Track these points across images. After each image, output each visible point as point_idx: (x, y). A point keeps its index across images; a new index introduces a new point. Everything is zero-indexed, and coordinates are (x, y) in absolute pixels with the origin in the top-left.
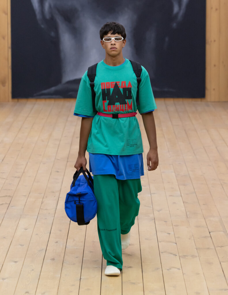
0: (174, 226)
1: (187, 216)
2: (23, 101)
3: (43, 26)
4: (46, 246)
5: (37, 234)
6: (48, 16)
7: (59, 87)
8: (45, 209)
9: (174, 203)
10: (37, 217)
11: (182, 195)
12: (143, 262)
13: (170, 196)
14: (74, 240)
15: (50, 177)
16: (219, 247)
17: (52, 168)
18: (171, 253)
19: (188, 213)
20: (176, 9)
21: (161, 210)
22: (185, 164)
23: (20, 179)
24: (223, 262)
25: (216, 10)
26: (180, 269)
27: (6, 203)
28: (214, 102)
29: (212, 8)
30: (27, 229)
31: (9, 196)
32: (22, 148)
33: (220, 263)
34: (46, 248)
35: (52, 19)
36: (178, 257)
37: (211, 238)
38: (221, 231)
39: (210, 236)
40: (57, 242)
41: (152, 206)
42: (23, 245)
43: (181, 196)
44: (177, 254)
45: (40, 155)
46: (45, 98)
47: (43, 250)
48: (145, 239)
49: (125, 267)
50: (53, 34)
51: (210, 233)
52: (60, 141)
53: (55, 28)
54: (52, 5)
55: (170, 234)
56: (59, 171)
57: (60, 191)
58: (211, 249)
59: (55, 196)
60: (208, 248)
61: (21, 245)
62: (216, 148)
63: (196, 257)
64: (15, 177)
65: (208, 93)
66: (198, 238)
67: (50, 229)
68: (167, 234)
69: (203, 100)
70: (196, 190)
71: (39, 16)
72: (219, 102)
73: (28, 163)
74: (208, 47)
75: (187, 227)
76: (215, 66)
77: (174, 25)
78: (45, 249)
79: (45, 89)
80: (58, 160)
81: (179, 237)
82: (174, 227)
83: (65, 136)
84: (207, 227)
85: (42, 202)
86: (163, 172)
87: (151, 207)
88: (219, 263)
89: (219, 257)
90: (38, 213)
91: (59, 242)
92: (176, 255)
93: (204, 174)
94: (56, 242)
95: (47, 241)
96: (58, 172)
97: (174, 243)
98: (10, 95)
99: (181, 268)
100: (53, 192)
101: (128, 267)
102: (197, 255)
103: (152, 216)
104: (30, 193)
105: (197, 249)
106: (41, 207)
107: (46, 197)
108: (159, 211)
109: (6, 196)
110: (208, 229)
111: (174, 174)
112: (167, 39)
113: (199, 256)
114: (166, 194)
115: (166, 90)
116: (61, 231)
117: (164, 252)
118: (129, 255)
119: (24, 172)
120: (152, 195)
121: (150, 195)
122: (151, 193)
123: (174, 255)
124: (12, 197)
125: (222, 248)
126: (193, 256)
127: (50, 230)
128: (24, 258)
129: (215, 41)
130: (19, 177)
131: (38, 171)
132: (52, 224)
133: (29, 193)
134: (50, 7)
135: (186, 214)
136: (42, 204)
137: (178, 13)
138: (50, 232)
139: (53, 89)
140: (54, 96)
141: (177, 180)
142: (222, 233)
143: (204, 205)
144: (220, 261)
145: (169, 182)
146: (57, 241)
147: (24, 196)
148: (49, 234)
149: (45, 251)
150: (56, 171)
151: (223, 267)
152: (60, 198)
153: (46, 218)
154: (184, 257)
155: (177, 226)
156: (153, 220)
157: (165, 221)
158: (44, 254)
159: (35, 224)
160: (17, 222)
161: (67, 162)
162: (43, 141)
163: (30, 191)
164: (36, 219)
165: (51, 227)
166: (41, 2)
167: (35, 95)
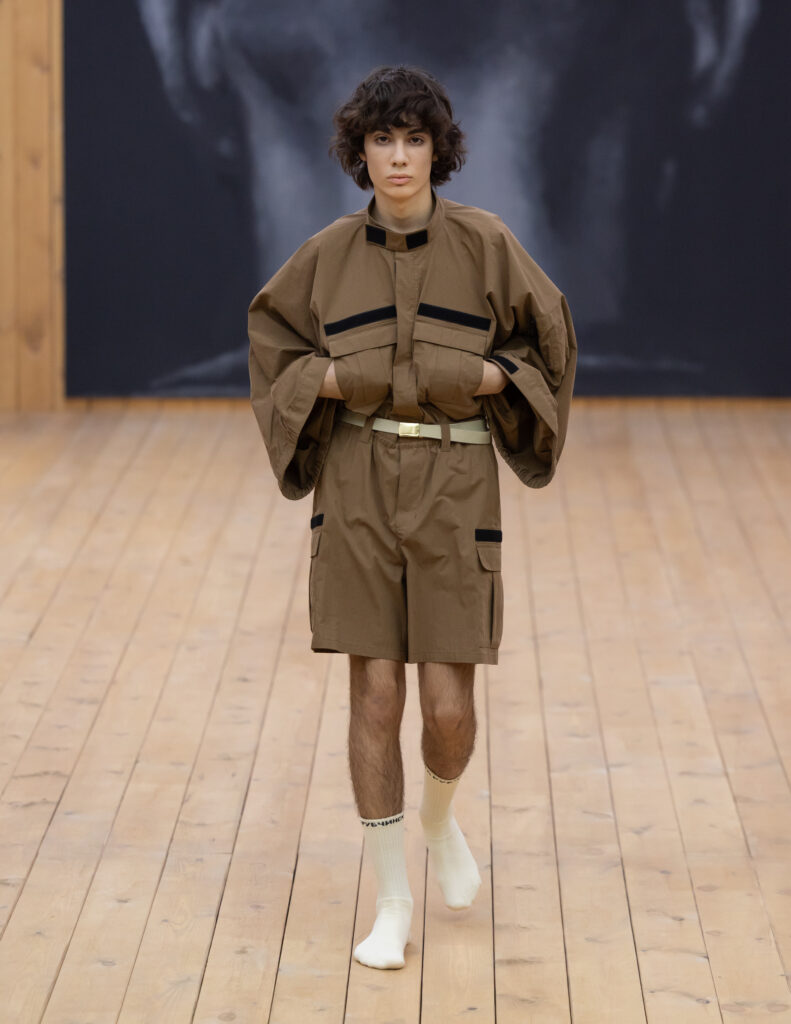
0: (699, 888)
1: (749, 852)
2: (109, 407)
3: (187, 116)
4: (202, 967)
5: (166, 921)
6: (207, 78)
8: (198, 825)
9: (699, 801)
10: (164, 854)
11: (731, 770)
13: (683, 773)
14: (310, 943)
15: (213, 701)
17: (224, 668)
18: (689, 996)
19: (752, 841)
20: (705, 51)
21: (645, 829)
22: (742, 651)
23: (99, 710)
27: (45, 802)
30: (126, 901)
31: (57, 774)
32: (106, 587)
34: (199, 972)
36: (713, 1009)
40: (243, 951)
41: (611, 814)
42: (112, 963)
43: (727, 775)
44: (709, 998)
45: (178, 616)
46: (195, 398)
47: (189, 979)
48: (587, 939)
50: (225, 147)
52: (254, 561)
53: (235, 123)
55: (681, 920)
56: (249, 676)
57: (256, 752)
59: (233, 775)
61: (104, 963)
63: (786, 1007)
64: (81, 701)
67: (218, 898)
68: (673, 921)
70: (782, 753)
71: (171, 78)
73: (130, 648)
75: (750, 895)
78: (199, 977)
79: (196, 361)
80: (246, 633)
81: (717, 934)
82: (697, 893)
83: (274, 545)
85: (184, 796)
86: (657, 683)
87: (609, 816)
90: (168, 841)
91: (249, 950)
92: (708, 1002)
94: (239, 949)
95: (207, 946)
96: (245, 680)
97: (698, 954)
98: (59, 384)
100: (229, 759)
102: (789, 1001)
103: (611, 849)
104: (137, 762)
105: (787, 978)
106: (181, 818)
107: (202, 778)
108: (638, 833)
109: (46, 773)
111: (697, 689)
112: (669, 169)
114: (665, 765)
116: (258, 907)
117: (660, 991)
118: (523, 1000)
119: (113, 682)
120: (612, 770)
121: (604, 771)
122: (610, 761)
123: (698, 1000)
124: (69, 778)
126: (775, 1007)
127: (217, 903)
128: (116, 1012)
130: (93, 702)
131: (167, 677)
132: (226, 880)
133: (134, 760)
135: (744, 843)
136: (186, 806)
138: (214, 913)
140: (229, 389)
141: (709, 712)
145: (678, 722)
146: (245, 947)
147: (116, 772)
148: (213, 919)
149: (198, 985)
150: (238, 679)
152: (256, 780)
153: (201, 860)
154: (739, 1007)
155: (710, 889)
156: (616, 866)
157: (663, 872)
158: (195, 997)
159: (157, 878)
160: (89, 875)
161: (282, 641)
162: (186, 562)
163: (139, 755)
164: (163, 861)
165: (219, 891)
166: (182, 21)
167: (156, 383)
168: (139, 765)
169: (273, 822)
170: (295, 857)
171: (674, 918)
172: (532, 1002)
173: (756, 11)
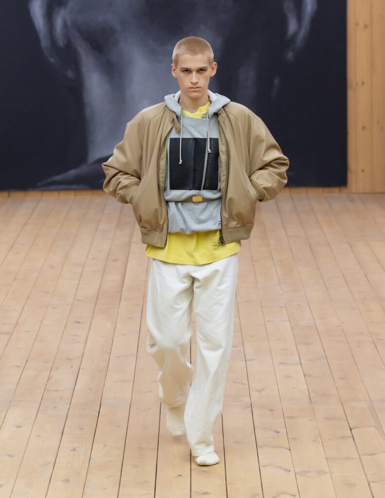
0: (287, 417)
1: (310, 399)
3: (52, 60)
4: (55, 456)
5: (38, 436)
7: (83, 170)
8: (55, 391)
9: (289, 376)
10: (40, 404)
11: (303, 362)
12: (229, 484)
13: (280, 363)
14: (105, 446)
15: (64, 332)
16: (368, 455)
17: (68, 317)
18: (281, 468)
19: (312, 395)
20: (292, 26)
21: (263, 390)
22: (309, 305)
23: (11, 337)
24: (374, 482)
25: (366, 27)
26: (295, 496)
28: (364, 193)
29: (357, 24)
30: (20, 427)
32: (15, 279)
33: (369, 485)
34: (54, 460)
35: (69, 46)
36: (292, 474)
37: (353, 439)
38: (372, 426)
39: (351, 435)
40: (74, 450)
41: (247, 383)
42: (13, 456)
43: (301, 365)
44: (290, 469)
45: (48, 293)
46: (58, 190)
47: (49, 463)
48: (234, 442)
49: (197, 493)
50: (70, 74)
51: (351, 430)
52: (84, 267)
54: (69, 23)
55: (278, 432)
56: (80, 320)
57: (82, 356)
58: (352, 459)
59: (72, 367)
60: (348, 458)
61: (9, 456)
62: (366, 276)
63: (326, 473)
64: (2, 333)
65: (351, 177)
66: (330, 440)
67: (63, 425)
68: (274, 433)
69: (344, 190)
70: (327, 353)
71: (45, 42)
72: (373, 193)
73: (25, 308)
74: (351, 94)
75: (310, 420)
76: (364, 128)
77: (290, 55)
78: (53, 462)
79: (59, 173)
80: (79, 300)
81: (295, 439)
82: (286, 419)
83: (93, 259)
84: (347, 420)
85: (49, 377)
86: (269, 321)
88: (367, 484)
89: (367, 473)
90: (41, 397)
91: (77, 449)
92: (290, 471)
93: (343, 323)
94: (72, 449)
95: (57, 448)
96: (79, 323)
97: (286, 448)
99: (297, 494)
100: (70, 360)
101: (203, 494)
102: (327, 469)
103: (246, 400)
104: (27, 361)
105: (327, 459)
106: (47, 387)
107: (57, 368)
108: (259, 392)
110: (348, 423)
111: (288, 323)
112: (277, 81)
113: (330, 472)
114: (272, 360)
116: (82, 429)
117: (267, 466)
118: (204, 471)
119: (17, 324)
120: (247, 362)
121: (245, 363)
122: (247, 358)
123: (285, 470)
125: (373, 456)
126: (320, 473)
127: (62, 428)
128: (14, 480)
129: (363, 83)
130: (7, 333)
131: (42, 321)
132: (67, 416)
133: (26, 360)
134: (65, 25)
135: (308, 395)
136: (49, 381)
137: (295, 34)
138: (61, 432)
139: (72, 173)
140: (74, 186)
141: (293, 334)
142: (373, 429)
143: (341, 379)
144: (368, 481)
145: (279, 340)
146: (75, 448)
147: (17, 366)
148: (61, 434)
149: (52, 466)
150: (75, 322)
151: (373, 492)
152: (82, 369)
153: (55, 407)
154: (304, 473)
155: (292, 417)
156: (249, 407)
157: (270, 410)
158: (51, 471)
159: (35, 416)
160: (3, 415)
161: (96, 304)
162: (52, 267)
163: (28, 358)
164: (38, 408)
165: (64, 422)
166: (49, 15)
167: (39, 184)
168: (27, 363)
169: (90, 389)
170: (99, 405)
171: (275, 432)
172: (208, 472)
173: (315, 7)
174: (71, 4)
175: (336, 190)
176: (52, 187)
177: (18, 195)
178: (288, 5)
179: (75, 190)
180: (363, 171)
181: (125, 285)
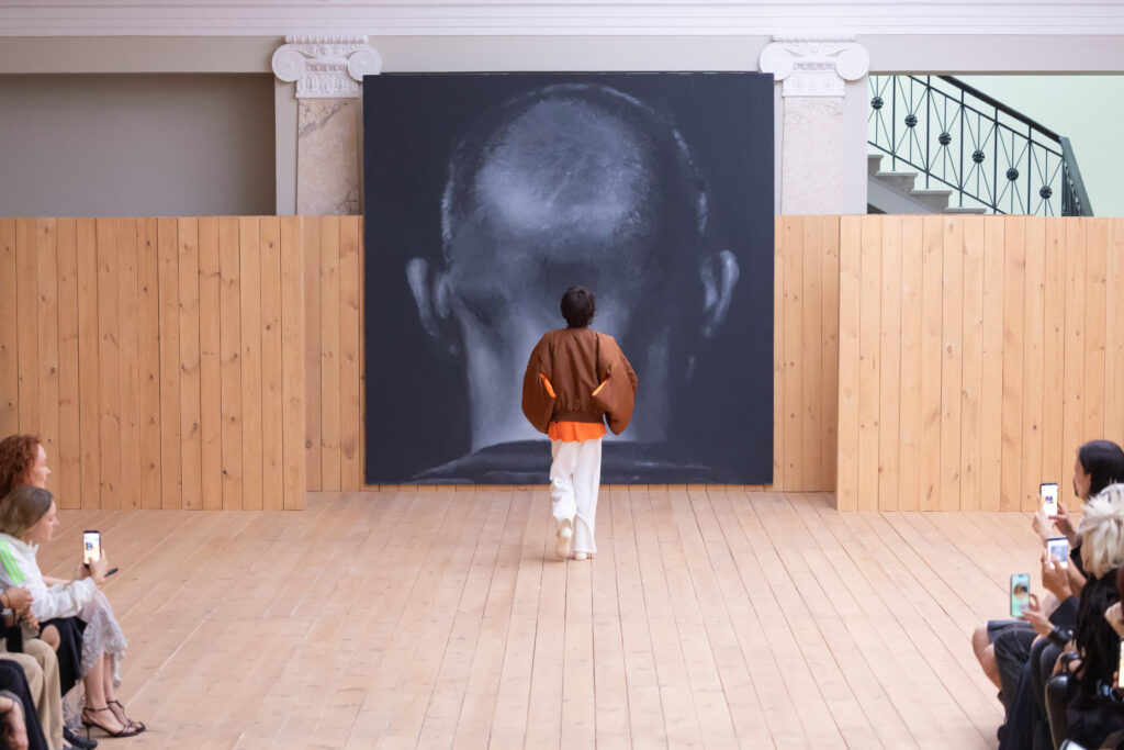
1: (736, 734)
3: (431, 333)
6: (443, 313)
7: (464, 461)
8: (437, 718)
9: (709, 705)
10: (418, 734)
11: (726, 689)
13: (700, 690)
15: (446, 649)
17: (450, 632)
19: (737, 727)
20: (711, 297)
21: (680, 720)
22: (731, 622)
23: (384, 655)
25: (796, 298)
27: (354, 705)
28: (792, 492)
29: (786, 295)
31: (360, 689)
35: (452, 317)
41: (661, 713)
43: (723, 691)
45: (426, 603)
46: (437, 484)
50: (453, 349)
53: (460, 339)
54: (452, 291)
56: (465, 636)
57: (468, 678)
59: (456, 690)
62: (796, 588)
64: (373, 650)
69: (769, 489)
70: (754, 679)
71: (424, 312)
72: (802, 492)
76: (793, 416)
77: (708, 331)
79: (436, 465)
80: (463, 613)
85: (429, 702)
86: (685, 640)
90: (420, 726)
93: (771, 644)
96: (463, 639)
98: (361, 477)
100: (454, 682)
103: (661, 732)
106: (428, 713)
107: (439, 692)
108: (675, 723)
109: (354, 689)
111: (707, 644)
112: (692, 360)
114: (690, 686)
115: (690, 466)
119: (391, 639)
120: (662, 688)
121: (657, 689)
122: (661, 683)
124: (367, 691)
129: (792, 364)
130: (380, 650)
133: (402, 682)
134: (448, 293)
135: (733, 729)
136: (430, 706)
137: (714, 306)
139: (453, 464)
140: (453, 480)
141: (713, 655)
143: (770, 709)
145: (697, 662)
150: (459, 637)
152: (469, 693)
153: (438, 737)
156: (663, 741)
161: (483, 617)
163: (405, 679)
164: (417, 738)
166: (430, 282)
167: (415, 476)
168: (405, 685)
169: (477, 716)
173: (738, 275)
174: (454, 269)
175: (761, 488)
176: (429, 481)
177: (391, 489)
178: (706, 273)
179: (456, 484)
180: (791, 466)
181: (517, 595)
